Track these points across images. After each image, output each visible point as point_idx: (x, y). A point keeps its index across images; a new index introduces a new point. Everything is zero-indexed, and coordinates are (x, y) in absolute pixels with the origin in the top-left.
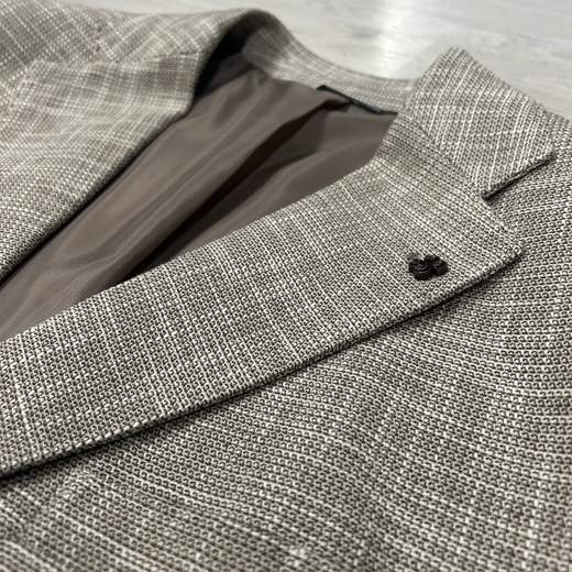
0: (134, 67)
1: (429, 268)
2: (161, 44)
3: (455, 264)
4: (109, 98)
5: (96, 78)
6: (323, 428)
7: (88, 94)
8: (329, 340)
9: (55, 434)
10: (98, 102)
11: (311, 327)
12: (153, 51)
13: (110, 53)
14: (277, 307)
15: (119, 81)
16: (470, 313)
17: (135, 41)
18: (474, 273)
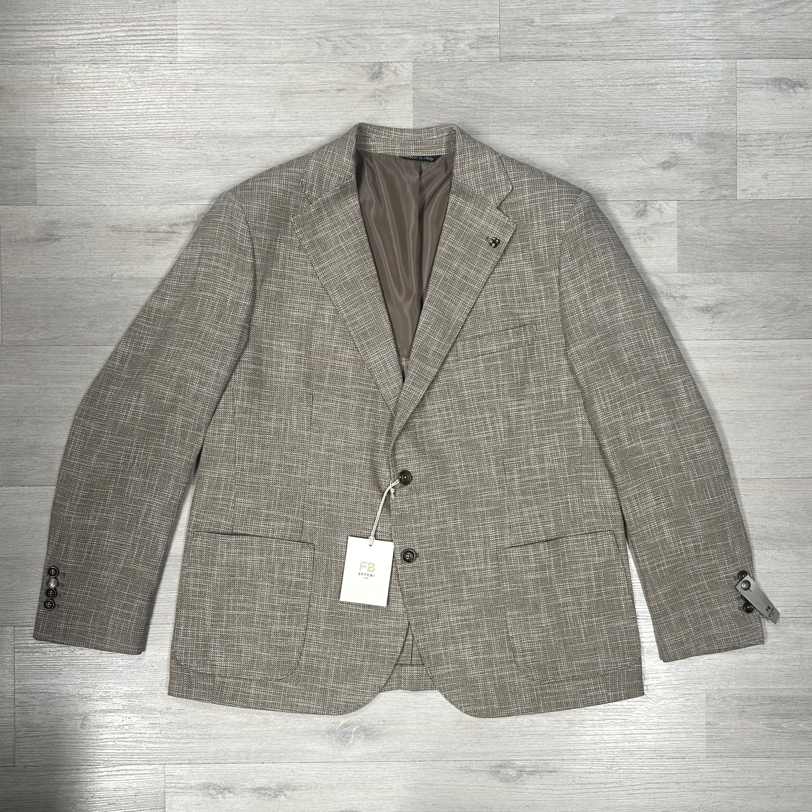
0: (329, 195)
1: (496, 243)
2: (334, 180)
3: (501, 237)
4: (329, 215)
5: (319, 211)
6: (497, 303)
7: (322, 218)
8: (484, 280)
9: (449, 340)
10: (327, 219)
11: (477, 278)
12: (333, 185)
13: (314, 194)
14: (465, 277)
15: (326, 203)
16: (510, 250)
17: (320, 181)
18: (507, 240)
